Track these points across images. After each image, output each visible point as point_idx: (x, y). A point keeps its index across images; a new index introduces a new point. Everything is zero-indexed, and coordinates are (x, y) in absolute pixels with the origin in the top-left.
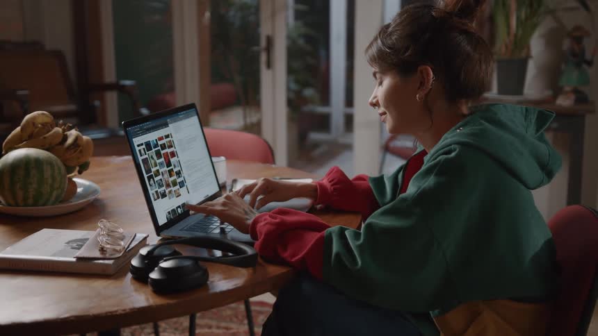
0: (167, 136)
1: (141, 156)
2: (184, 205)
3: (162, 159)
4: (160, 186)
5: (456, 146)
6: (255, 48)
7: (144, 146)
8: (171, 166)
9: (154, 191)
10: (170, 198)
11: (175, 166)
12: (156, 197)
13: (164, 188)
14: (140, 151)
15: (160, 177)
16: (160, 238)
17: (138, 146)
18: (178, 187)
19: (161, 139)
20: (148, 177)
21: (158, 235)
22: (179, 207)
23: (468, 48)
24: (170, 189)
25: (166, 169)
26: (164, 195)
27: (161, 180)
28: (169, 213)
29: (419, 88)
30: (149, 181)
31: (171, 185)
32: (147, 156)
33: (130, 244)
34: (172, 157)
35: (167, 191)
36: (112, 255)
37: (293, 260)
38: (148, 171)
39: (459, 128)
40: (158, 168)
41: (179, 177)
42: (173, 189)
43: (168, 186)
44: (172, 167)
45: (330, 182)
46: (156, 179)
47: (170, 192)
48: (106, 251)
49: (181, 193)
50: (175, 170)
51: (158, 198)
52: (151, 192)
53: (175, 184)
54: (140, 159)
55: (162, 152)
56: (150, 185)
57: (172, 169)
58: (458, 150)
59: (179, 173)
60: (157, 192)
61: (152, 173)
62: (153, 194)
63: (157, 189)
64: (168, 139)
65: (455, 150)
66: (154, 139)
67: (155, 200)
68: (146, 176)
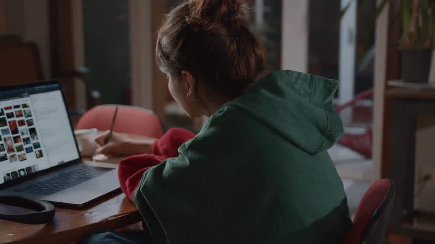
0: (17, 107)
2: (29, 169)
8: (17, 132)
11: (22, 134)
13: (5, 152)
15: (2, 142)
18: (24, 152)
19: (7, 109)
22: (23, 170)
24: (12, 154)
26: (3, 159)
27: (2, 144)
28: (8, 175)
31: (15, 150)
34: (20, 126)
41: (27, 143)
44: (19, 134)
47: (13, 156)
49: (27, 158)
50: (22, 137)
53: (20, 149)
57: (19, 137)
59: (27, 140)
64: (17, 110)
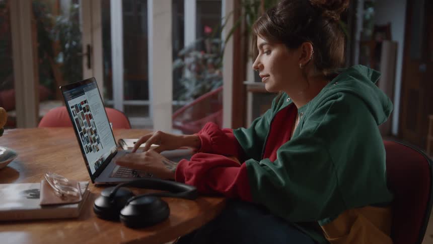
0: (85, 102)
1: (74, 116)
3: (86, 120)
4: (88, 142)
5: (341, 93)
6: (79, 54)
7: (74, 109)
8: (91, 125)
9: (85, 146)
10: (94, 152)
11: (93, 126)
13: (90, 144)
14: (73, 111)
17: (72, 107)
18: (97, 143)
19: (82, 103)
20: (81, 134)
21: (93, 182)
24: (93, 144)
25: (89, 128)
27: (87, 137)
28: (95, 164)
29: (300, 59)
30: (82, 137)
32: (77, 117)
33: (81, 190)
34: (90, 119)
35: (92, 146)
37: (227, 190)
38: (80, 130)
39: (334, 83)
40: (84, 127)
41: (96, 135)
43: (92, 142)
44: (91, 127)
45: (209, 134)
46: (85, 136)
47: (94, 147)
48: (65, 197)
49: (99, 148)
50: (93, 129)
51: (88, 151)
53: (95, 140)
54: (74, 118)
55: (85, 114)
56: (83, 141)
58: (343, 96)
59: (95, 132)
60: (87, 147)
61: (82, 131)
62: (85, 148)
63: (87, 144)
64: (86, 104)
65: (340, 96)
66: (79, 103)
67: (87, 153)
68: (79, 133)
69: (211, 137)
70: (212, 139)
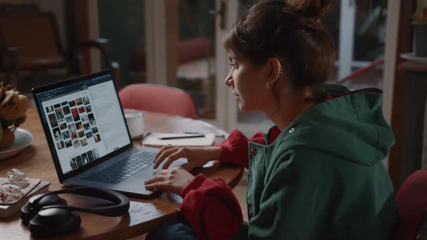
1: (48, 112)
2: (90, 153)
3: (71, 114)
4: (66, 137)
6: (211, 12)
8: (79, 119)
9: (59, 141)
10: (75, 147)
11: (83, 120)
12: (61, 146)
13: (70, 138)
14: (47, 108)
15: (67, 129)
16: (62, 185)
18: (85, 137)
20: (53, 130)
21: (61, 182)
22: (85, 154)
23: (313, 43)
24: (76, 139)
25: (74, 122)
26: (69, 145)
27: (67, 132)
28: (74, 159)
29: (268, 77)
30: (55, 133)
31: (78, 136)
32: (54, 112)
33: (30, 191)
34: (80, 112)
35: (73, 141)
36: (10, 201)
38: (54, 124)
40: (65, 122)
41: (87, 129)
42: (80, 139)
43: (74, 136)
44: (81, 120)
45: (232, 144)
46: (62, 131)
47: (76, 142)
49: (88, 142)
50: (83, 123)
51: (63, 147)
52: (56, 142)
53: (82, 135)
54: (47, 114)
55: (71, 108)
56: (55, 136)
57: (80, 123)
58: (293, 155)
59: (87, 126)
60: (62, 142)
61: (59, 126)
62: (58, 144)
63: (63, 139)
65: (291, 154)
67: (59, 149)
68: (51, 129)
69: (233, 146)
70: (233, 149)
